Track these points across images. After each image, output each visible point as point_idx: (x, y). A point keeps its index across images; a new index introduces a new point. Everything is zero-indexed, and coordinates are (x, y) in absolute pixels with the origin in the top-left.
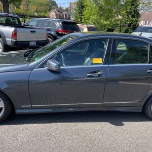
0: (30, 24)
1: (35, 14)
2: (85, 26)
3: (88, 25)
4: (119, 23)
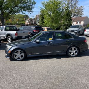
0: (20, 29)
1: (17, 22)
2: (45, 27)
3: (47, 27)
4: (62, 24)
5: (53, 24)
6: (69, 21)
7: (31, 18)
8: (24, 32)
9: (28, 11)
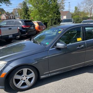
5: (42, 18)
6: (57, 14)
7: (8, 12)
8: (11, 29)
9: (5, 3)
